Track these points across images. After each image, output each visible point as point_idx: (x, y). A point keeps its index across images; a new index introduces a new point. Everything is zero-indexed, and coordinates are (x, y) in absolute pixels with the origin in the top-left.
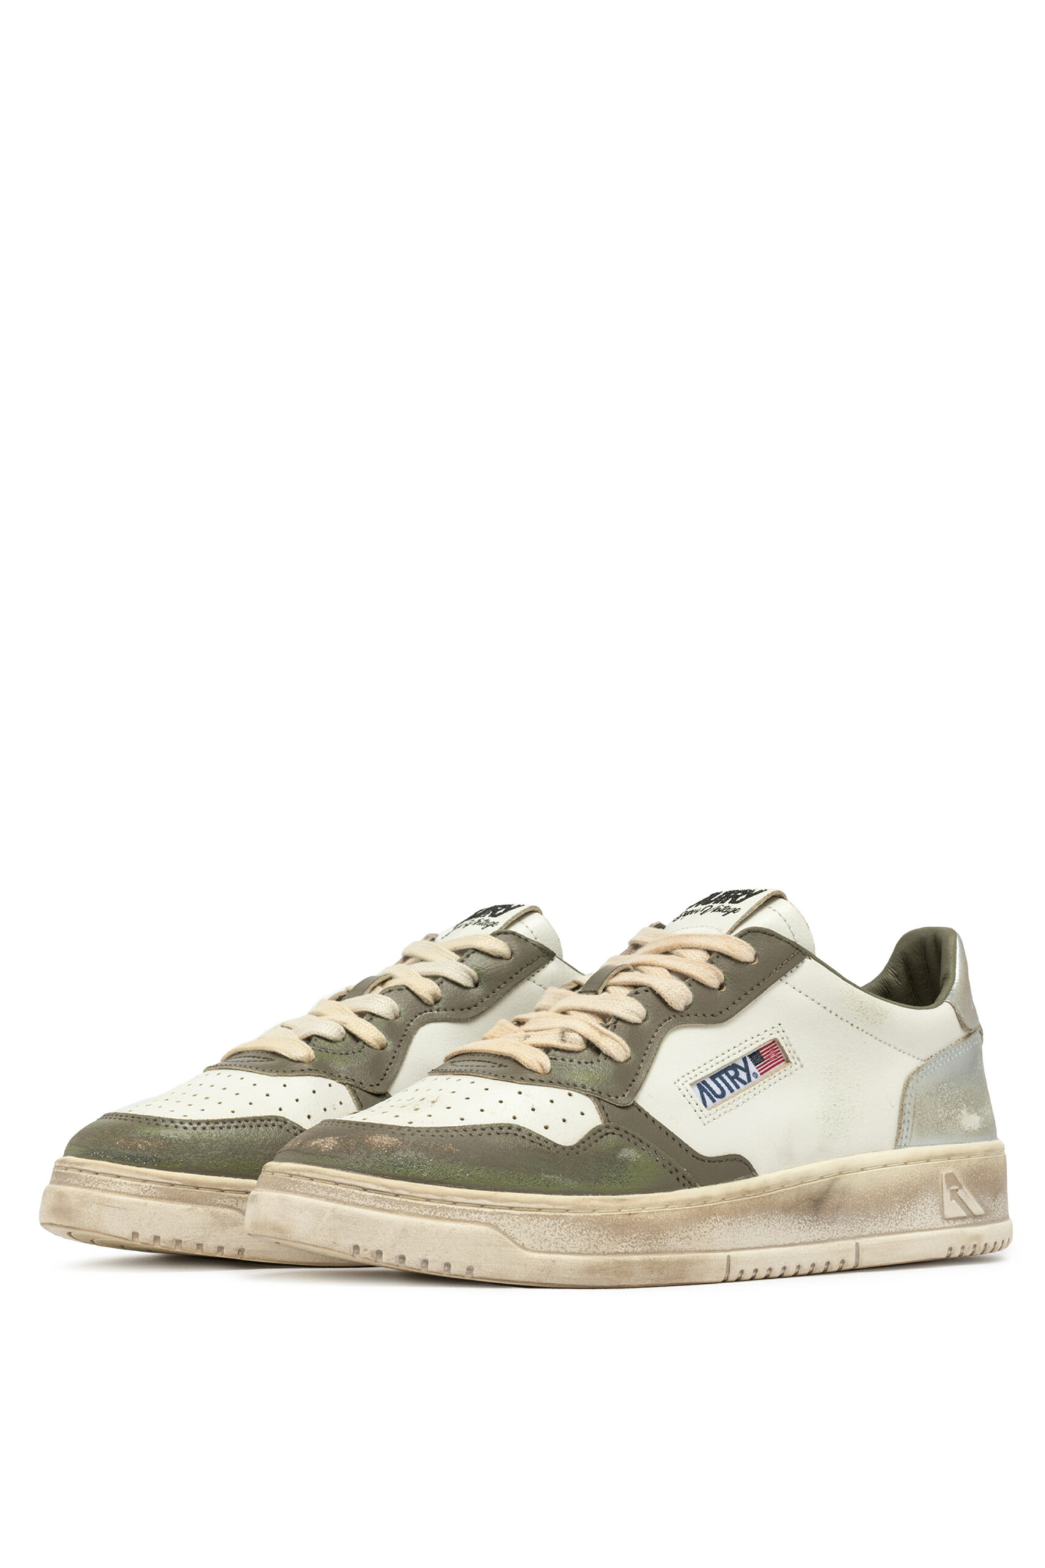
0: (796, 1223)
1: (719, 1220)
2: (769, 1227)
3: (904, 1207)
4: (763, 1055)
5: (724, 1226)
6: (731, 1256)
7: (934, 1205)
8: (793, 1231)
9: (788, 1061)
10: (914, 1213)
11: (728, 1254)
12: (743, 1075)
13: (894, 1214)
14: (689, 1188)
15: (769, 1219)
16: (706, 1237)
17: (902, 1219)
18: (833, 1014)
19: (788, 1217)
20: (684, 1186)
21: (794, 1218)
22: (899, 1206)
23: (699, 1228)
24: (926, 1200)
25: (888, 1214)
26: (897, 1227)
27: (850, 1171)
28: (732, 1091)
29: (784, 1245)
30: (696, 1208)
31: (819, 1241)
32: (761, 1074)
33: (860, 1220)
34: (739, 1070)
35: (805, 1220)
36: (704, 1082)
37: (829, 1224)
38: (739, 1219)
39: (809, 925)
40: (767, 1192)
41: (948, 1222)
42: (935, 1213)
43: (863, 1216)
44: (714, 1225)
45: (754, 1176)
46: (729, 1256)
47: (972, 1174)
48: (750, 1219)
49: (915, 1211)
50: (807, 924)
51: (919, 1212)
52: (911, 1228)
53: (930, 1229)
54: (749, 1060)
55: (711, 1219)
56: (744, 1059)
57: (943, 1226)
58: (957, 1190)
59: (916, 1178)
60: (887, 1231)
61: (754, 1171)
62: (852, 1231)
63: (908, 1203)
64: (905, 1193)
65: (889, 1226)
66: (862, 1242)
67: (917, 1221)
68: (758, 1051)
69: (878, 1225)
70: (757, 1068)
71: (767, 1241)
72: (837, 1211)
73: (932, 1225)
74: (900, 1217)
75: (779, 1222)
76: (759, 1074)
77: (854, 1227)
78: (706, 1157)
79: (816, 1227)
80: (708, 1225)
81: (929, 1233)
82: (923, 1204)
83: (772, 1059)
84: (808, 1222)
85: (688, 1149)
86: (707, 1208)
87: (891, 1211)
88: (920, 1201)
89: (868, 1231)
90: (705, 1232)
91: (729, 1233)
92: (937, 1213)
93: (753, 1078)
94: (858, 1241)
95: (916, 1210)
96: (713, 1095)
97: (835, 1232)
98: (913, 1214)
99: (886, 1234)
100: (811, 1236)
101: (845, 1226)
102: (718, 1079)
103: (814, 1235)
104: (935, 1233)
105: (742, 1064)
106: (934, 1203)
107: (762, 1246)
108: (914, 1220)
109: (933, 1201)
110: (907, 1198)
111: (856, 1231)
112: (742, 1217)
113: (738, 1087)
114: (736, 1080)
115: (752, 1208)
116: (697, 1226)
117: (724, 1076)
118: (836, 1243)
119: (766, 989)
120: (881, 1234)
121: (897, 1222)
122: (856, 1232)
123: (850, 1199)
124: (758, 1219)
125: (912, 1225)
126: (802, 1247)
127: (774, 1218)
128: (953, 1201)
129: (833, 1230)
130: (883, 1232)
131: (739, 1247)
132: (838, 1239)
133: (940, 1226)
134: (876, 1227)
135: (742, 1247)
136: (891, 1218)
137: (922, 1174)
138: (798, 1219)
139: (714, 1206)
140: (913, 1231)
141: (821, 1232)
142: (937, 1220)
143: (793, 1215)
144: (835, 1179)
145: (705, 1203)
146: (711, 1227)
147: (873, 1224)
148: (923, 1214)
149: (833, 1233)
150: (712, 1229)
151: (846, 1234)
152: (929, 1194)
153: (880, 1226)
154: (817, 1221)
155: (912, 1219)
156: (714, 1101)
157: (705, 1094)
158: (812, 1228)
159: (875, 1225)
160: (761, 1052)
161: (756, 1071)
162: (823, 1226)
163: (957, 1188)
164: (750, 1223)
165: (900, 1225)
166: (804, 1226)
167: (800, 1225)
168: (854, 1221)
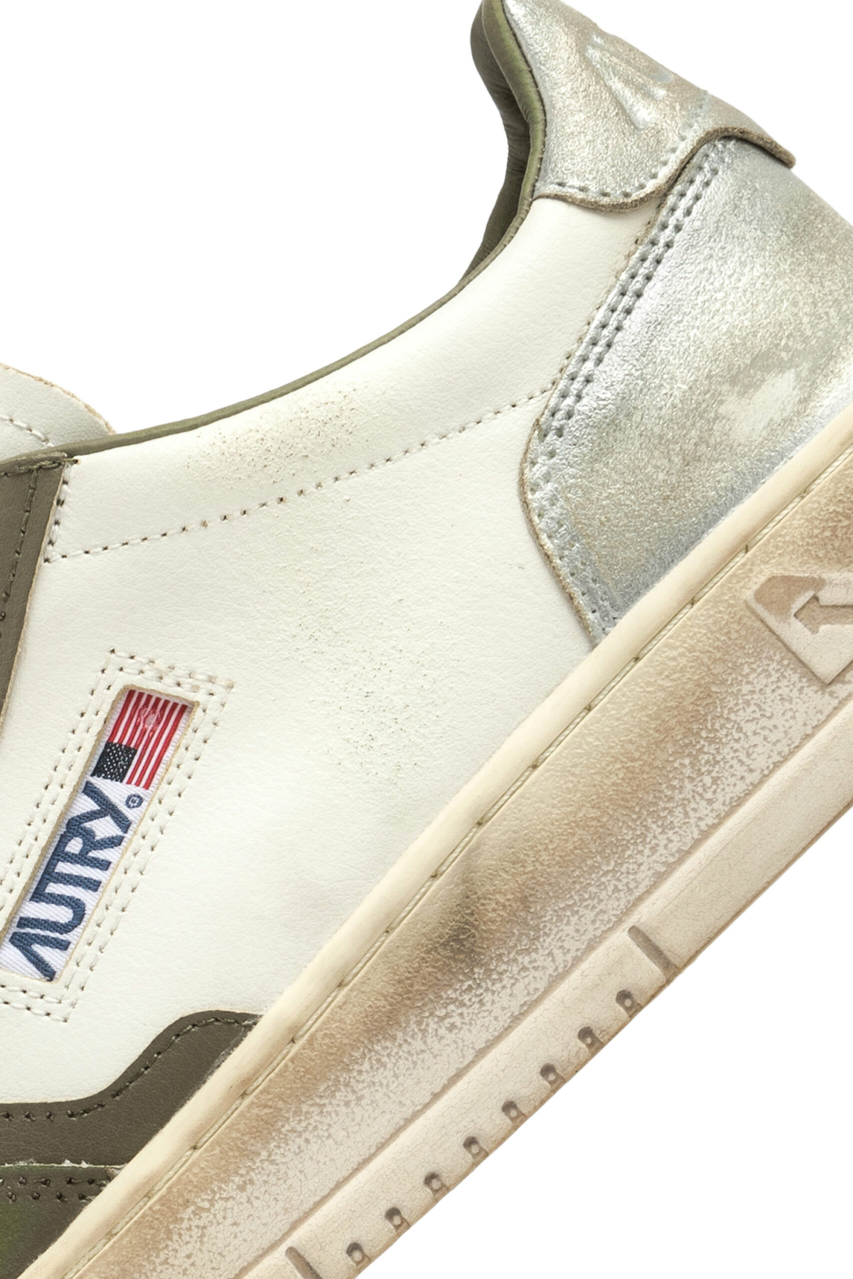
0: (433, 1026)
1: (206, 1205)
2: (360, 1099)
3: (700, 750)
4: (125, 743)
5: (230, 1204)
6: (294, 1245)
7: (778, 680)
8: (437, 1047)
9: (185, 709)
10: (737, 741)
11: (283, 1248)
12: (104, 828)
13: (688, 786)
14: (97, 1192)
15: (347, 1085)
16: (199, 1263)
17: (715, 781)
18: (215, 523)
19: (400, 1035)
20: (84, 1198)
21: (419, 1023)
22: (687, 761)
23: (166, 1262)
24: (746, 688)
25: (671, 799)
26: (716, 806)
27: (496, 803)
28: (93, 885)
29: (436, 1096)
30: (129, 1230)
31: (529, 1007)
32: (147, 786)
33: (606, 873)
34: (87, 825)
35: (453, 1001)
36: (24, 922)
37: (528, 951)
38: (264, 1154)
39: (45, 378)
40: (302, 1036)
41: (844, 683)
42: (795, 693)
43: (607, 859)
44: (201, 1223)
45: (249, 1028)
46: (292, 1252)
47: (834, 529)
48: (293, 1131)
49: (736, 736)
50: (41, 380)
51: (749, 728)
52: (755, 777)
53: (807, 737)
54: (99, 783)
55: (182, 1219)
56: (90, 791)
57: (835, 703)
58: (815, 598)
59: (682, 670)
60: (696, 836)
61: (245, 1016)
62: (603, 912)
63: (704, 734)
64: (680, 723)
65: (693, 821)
66: (643, 915)
67: (759, 749)
68: (109, 745)
69: (663, 842)
70: (129, 782)
71: (382, 1126)
72: (527, 908)
73: (805, 725)
74: (707, 780)
75: (384, 1065)
76: (140, 790)
77: (600, 901)
78: (101, 1093)
79: (498, 986)
80: (186, 1238)
81: (809, 748)
82: (748, 703)
83: (153, 731)
84: (466, 997)
85: (50, 1110)
86: (157, 1207)
87: (673, 788)
88: (731, 705)
89: (645, 877)
90: (189, 1256)
91: (256, 1203)
92: (801, 690)
93: (130, 814)
94: (632, 920)
95: (740, 729)
96: (56, 935)
97: (556, 952)
98: (736, 746)
99: (697, 844)
100: (496, 1018)
101: (574, 919)
102: (53, 888)
103: (503, 1009)
104: (822, 736)
105: (87, 805)
106: (774, 678)
107: (373, 1150)
108: (748, 755)
109: (770, 675)
110: (695, 727)
111: (613, 903)
112: (265, 1146)
113: (104, 865)
114: (93, 854)
115: (281, 1104)
116: (158, 1261)
117: (63, 867)
118: (575, 976)
119: (24, 612)
120: (684, 855)
121: (709, 795)
122: (613, 907)
123: (544, 857)
124: (316, 1110)
125: (751, 771)
126: (486, 1062)
127: (360, 1072)
128: (823, 628)
129: (550, 954)
130: (686, 849)
131: (306, 1207)
132: (577, 960)
133: (828, 710)
134: (661, 850)
135: (318, 1198)
136: (684, 803)
137: (691, 650)
138: (431, 1014)
139: (170, 1189)
140: (764, 778)
141: (520, 986)
142: (814, 698)
143: (413, 1019)
144: (470, 851)
145: (148, 1196)
146: (196, 1233)
147: (647, 852)
148: (764, 722)
149: (553, 961)
150: (203, 1236)
151: (589, 935)
152: (746, 670)
153: (670, 841)
154: (488, 972)
155: (743, 757)
156: (63, 946)
157: (37, 948)
158: (488, 997)
159: (654, 849)
160: (116, 741)
161: (133, 789)
162: (515, 969)
163: (810, 594)
164: (300, 1136)
165: (720, 796)
166: (461, 1015)
167: (447, 1022)
168: (593, 889)
